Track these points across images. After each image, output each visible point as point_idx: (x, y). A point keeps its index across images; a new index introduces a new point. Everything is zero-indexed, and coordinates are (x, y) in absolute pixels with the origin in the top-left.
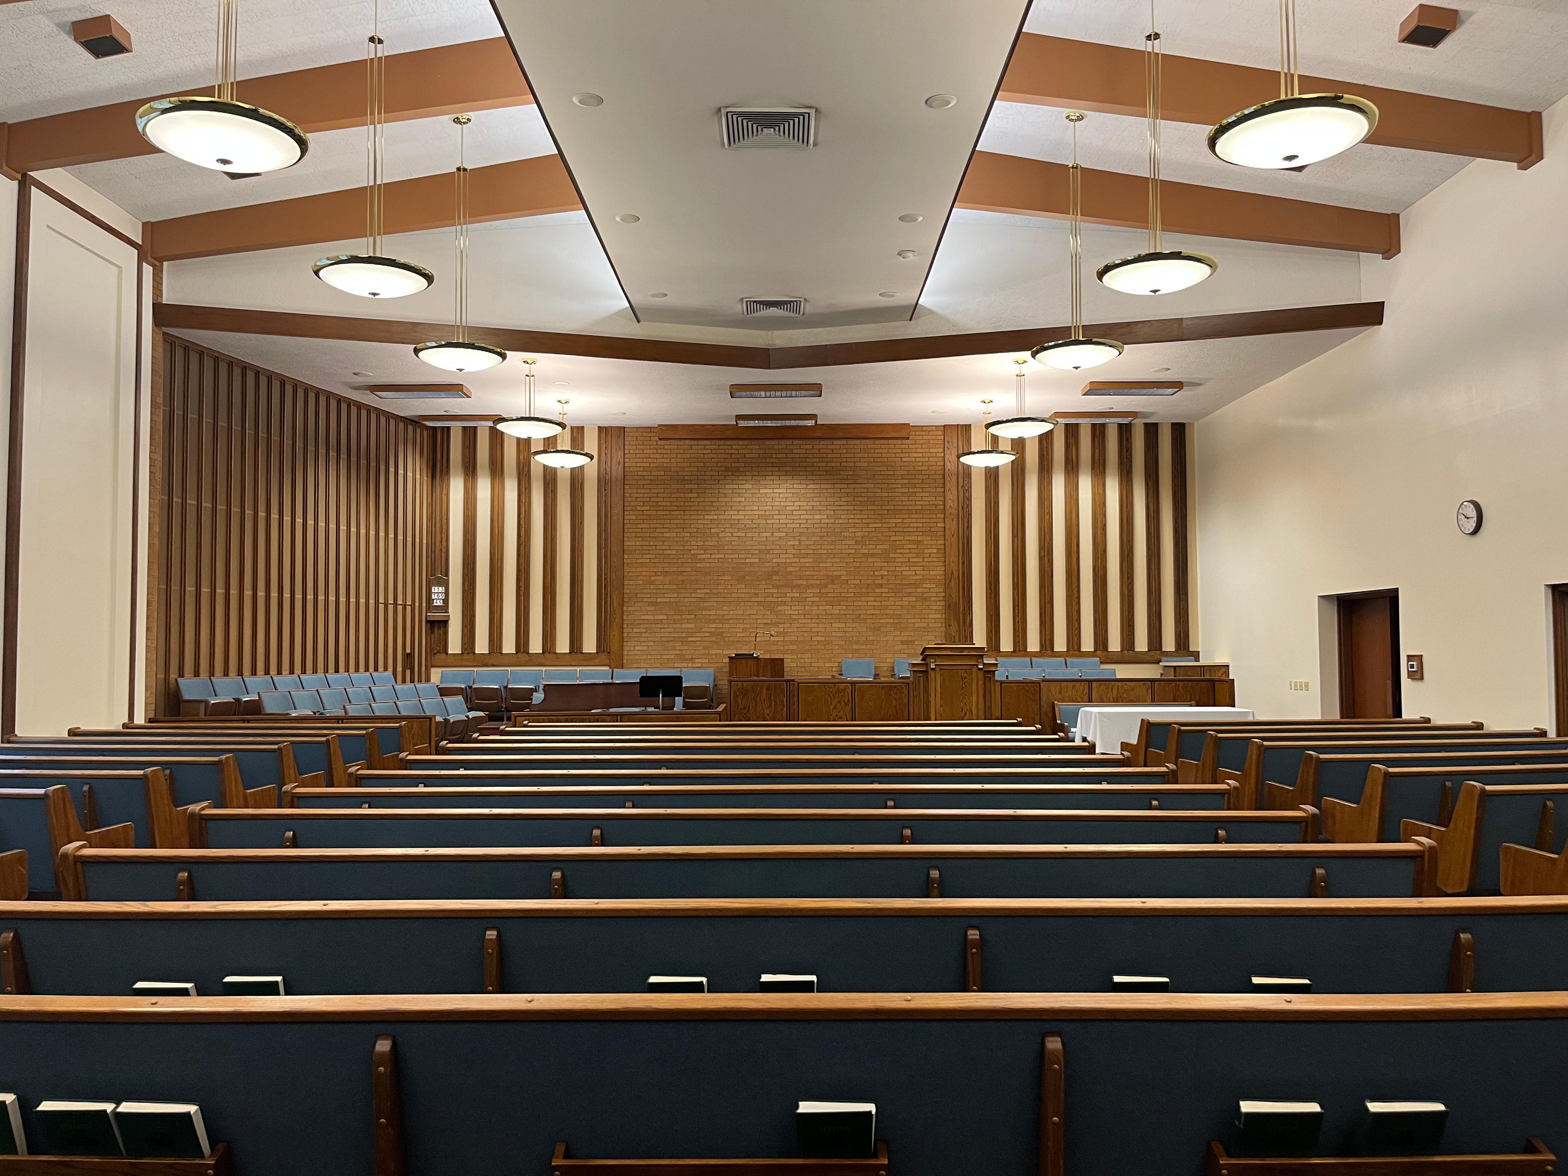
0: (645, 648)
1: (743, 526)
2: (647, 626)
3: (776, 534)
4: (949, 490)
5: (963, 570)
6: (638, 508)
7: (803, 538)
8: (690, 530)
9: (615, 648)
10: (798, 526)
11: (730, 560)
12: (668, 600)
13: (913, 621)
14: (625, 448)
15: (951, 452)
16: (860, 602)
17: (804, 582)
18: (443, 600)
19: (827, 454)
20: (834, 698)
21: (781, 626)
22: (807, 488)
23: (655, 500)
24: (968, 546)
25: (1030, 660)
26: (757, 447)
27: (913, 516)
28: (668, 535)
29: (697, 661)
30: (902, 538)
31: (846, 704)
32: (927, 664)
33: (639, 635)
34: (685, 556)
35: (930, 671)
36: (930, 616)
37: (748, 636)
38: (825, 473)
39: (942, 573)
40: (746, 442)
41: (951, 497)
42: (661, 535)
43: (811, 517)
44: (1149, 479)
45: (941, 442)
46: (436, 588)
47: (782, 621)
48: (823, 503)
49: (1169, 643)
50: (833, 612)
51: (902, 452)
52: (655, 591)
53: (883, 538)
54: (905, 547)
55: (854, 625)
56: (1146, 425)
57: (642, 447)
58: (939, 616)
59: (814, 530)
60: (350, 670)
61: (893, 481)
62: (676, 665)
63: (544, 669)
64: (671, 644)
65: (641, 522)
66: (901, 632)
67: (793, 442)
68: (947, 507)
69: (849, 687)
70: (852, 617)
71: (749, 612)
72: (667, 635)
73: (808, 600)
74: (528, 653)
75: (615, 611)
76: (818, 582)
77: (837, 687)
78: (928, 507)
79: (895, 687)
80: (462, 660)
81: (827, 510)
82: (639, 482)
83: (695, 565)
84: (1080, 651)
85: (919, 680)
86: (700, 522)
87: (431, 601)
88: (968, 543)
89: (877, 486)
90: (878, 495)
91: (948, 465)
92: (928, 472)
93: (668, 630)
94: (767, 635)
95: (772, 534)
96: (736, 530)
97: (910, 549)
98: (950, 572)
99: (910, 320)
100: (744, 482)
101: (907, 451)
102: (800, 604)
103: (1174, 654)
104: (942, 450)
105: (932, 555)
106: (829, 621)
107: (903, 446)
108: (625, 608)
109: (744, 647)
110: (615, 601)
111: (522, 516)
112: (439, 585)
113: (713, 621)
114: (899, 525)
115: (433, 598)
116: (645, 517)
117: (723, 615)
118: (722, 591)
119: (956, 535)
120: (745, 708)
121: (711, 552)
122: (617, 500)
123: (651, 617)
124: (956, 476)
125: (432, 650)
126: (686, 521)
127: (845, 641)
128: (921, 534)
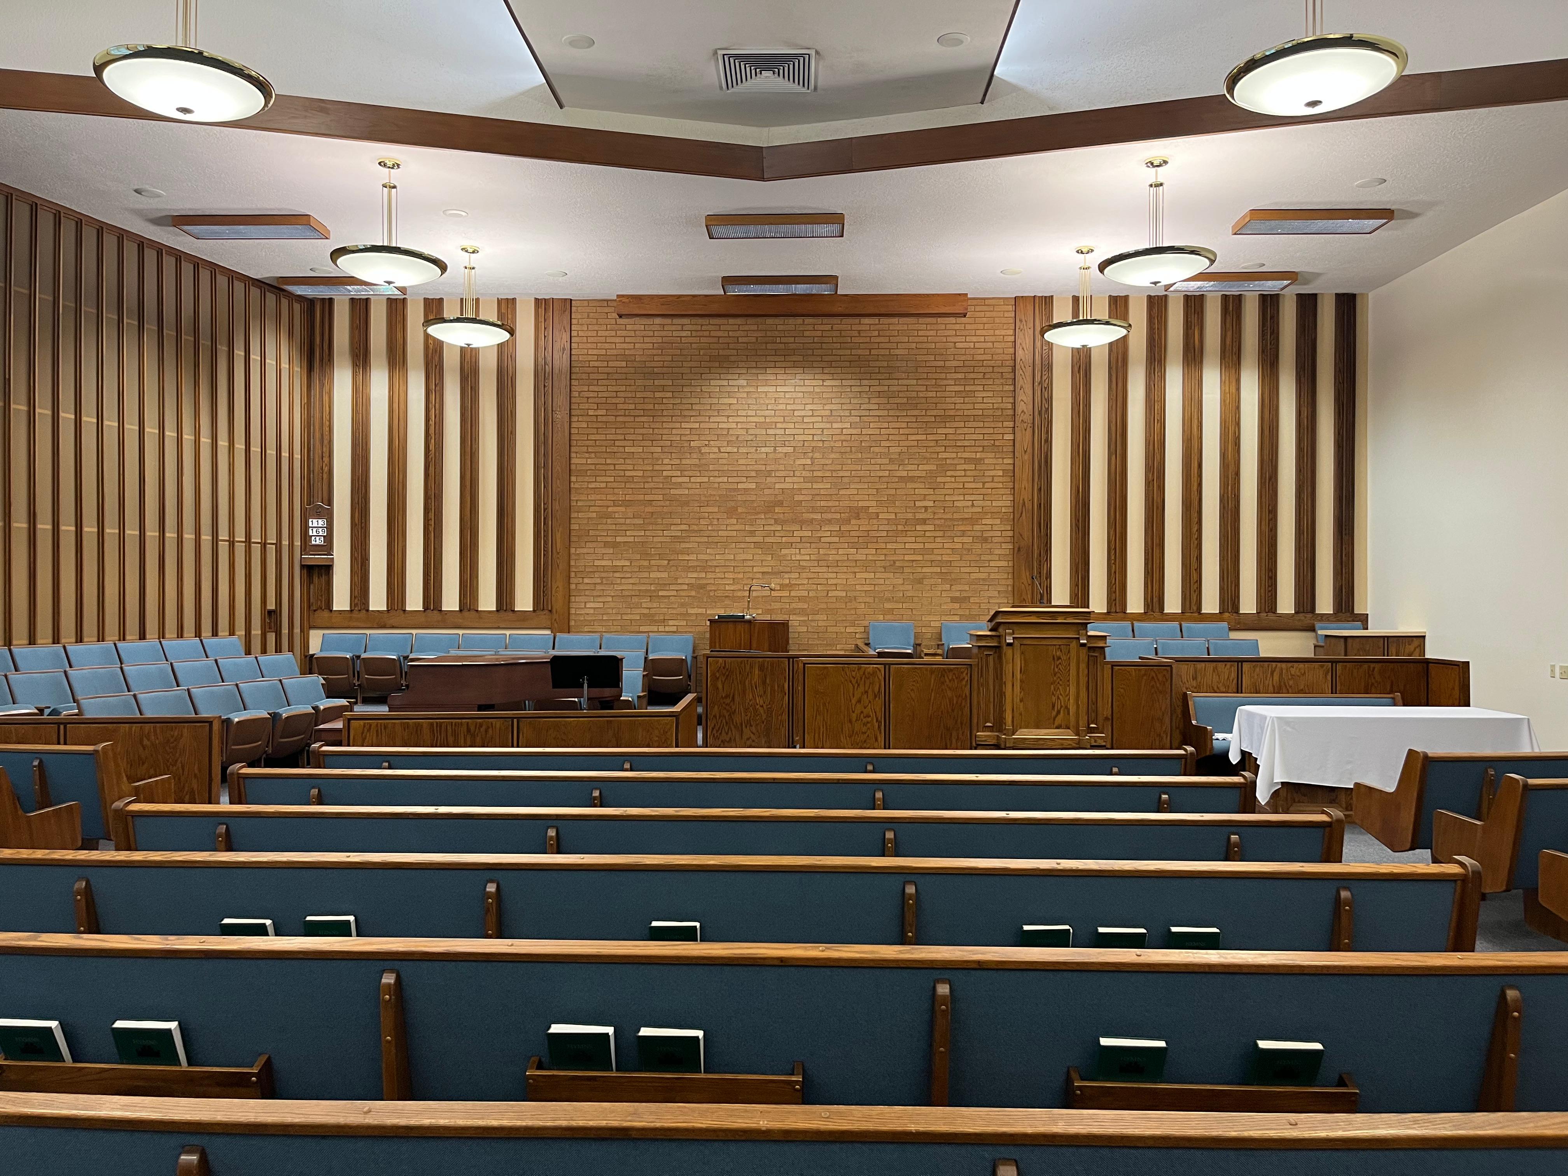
0: (601, 605)
1: (734, 438)
2: (603, 575)
3: (779, 449)
4: (1022, 387)
5: (1039, 499)
6: (591, 413)
7: (817, 455)
8: (662, 443)
9: (558, 604)
10: (810, 438)
11: (716, 485)
12: (631, 539)
13: (968, 570)
14: (573, 329)
15: (1024, 335)
16: (895, 544)
17: (818, 516)
18: (324, 537)
19: (851, 337)
20: (859, 685)
21: (786, 576)
22: (823, 385)
23: (614, 401)
24: (1047, 467)
25: (1130, 625)
26: (755, 327)
27: (970, 424)
28: (632, 450)
29: (671, 623)
30: (954, 455)
31: (876, 696)
32: (999, 636)
33: (592, 587)
34: (655, 479)
35: (1005, 647)
36: (992, 564)
37: (740, 590)
38: (848, 364)
39: (1009, 503)
40: (739, 321)
41: (1025, 399)
42: (622, 450)
43: (829, 426)
44: (1302, 373)
45: (1012, 321)
46: (315, 521)
47: (789, 569)
48: (844, 407)
49: (1325, 603)
50: (859, 557)
51: (956, 335)
52: (614, 527)
53: (928, 455)
54: (958, 467)
55: (886, 575)
56: (1300, 296)
57: (596, 328)
58: (1004, 564)
59: (832, 444)
60: (203, 634)
61: (943, 376)
62: (642, 629)
63: (461, 632)
64: (635, 600)
65: (595, 431)
66: (951, 585)
67: (804, 321)
68: (1019, 410)
69: (880, 671)
70: (883, 563)
71: (743, 557)
72: (630, 587)
73: (823, 540)
74: (441, 611)
75: (558, 553)
76: (838, 516)
77: (863, 670)
78: (991, 412)
79: (951, 670)
80: (351, 619)
81: (850, 416)
82: (592, 376)
83: (668, 492)
84: (1200, 613)
85: (987, 660)
86: (674, 432)
87: (308, 538)
88: (1046, 462)
89: (920, 382)
90: (921, 395)
91: (1020, 352)
92: (992, 363)
93: (631, 581)
94: (766, 588)
95: (775, 450)
96: (725, 444)
97: (965, 470)
98: (1021, 501)
99: (982, 103)
100: (736, 376)
101: (963, 333)
102: (813, 545)
103: (1331, 618)
104: (1011, 332)
105: (996, 479)
106: (853, 570)
107: (957, 327)
108: (573, 550)
109: (735, 604)
110: (558, 541)
111: (432, 423)
112: (319, 516)
113: (694, 569)
114: (950, 437)
115: (311, 534)
116: (600, 425)
117: (707, 560)
118: (705, 528)
119: (1030, 450)
120: (727, 696)
121: (690, 473)
122: (561, 400)
123: (609, 563)
124: (1031, 368)
125: (309, 607)
126: (656, 431)
127: (874, 597)
128: (981, 449)
